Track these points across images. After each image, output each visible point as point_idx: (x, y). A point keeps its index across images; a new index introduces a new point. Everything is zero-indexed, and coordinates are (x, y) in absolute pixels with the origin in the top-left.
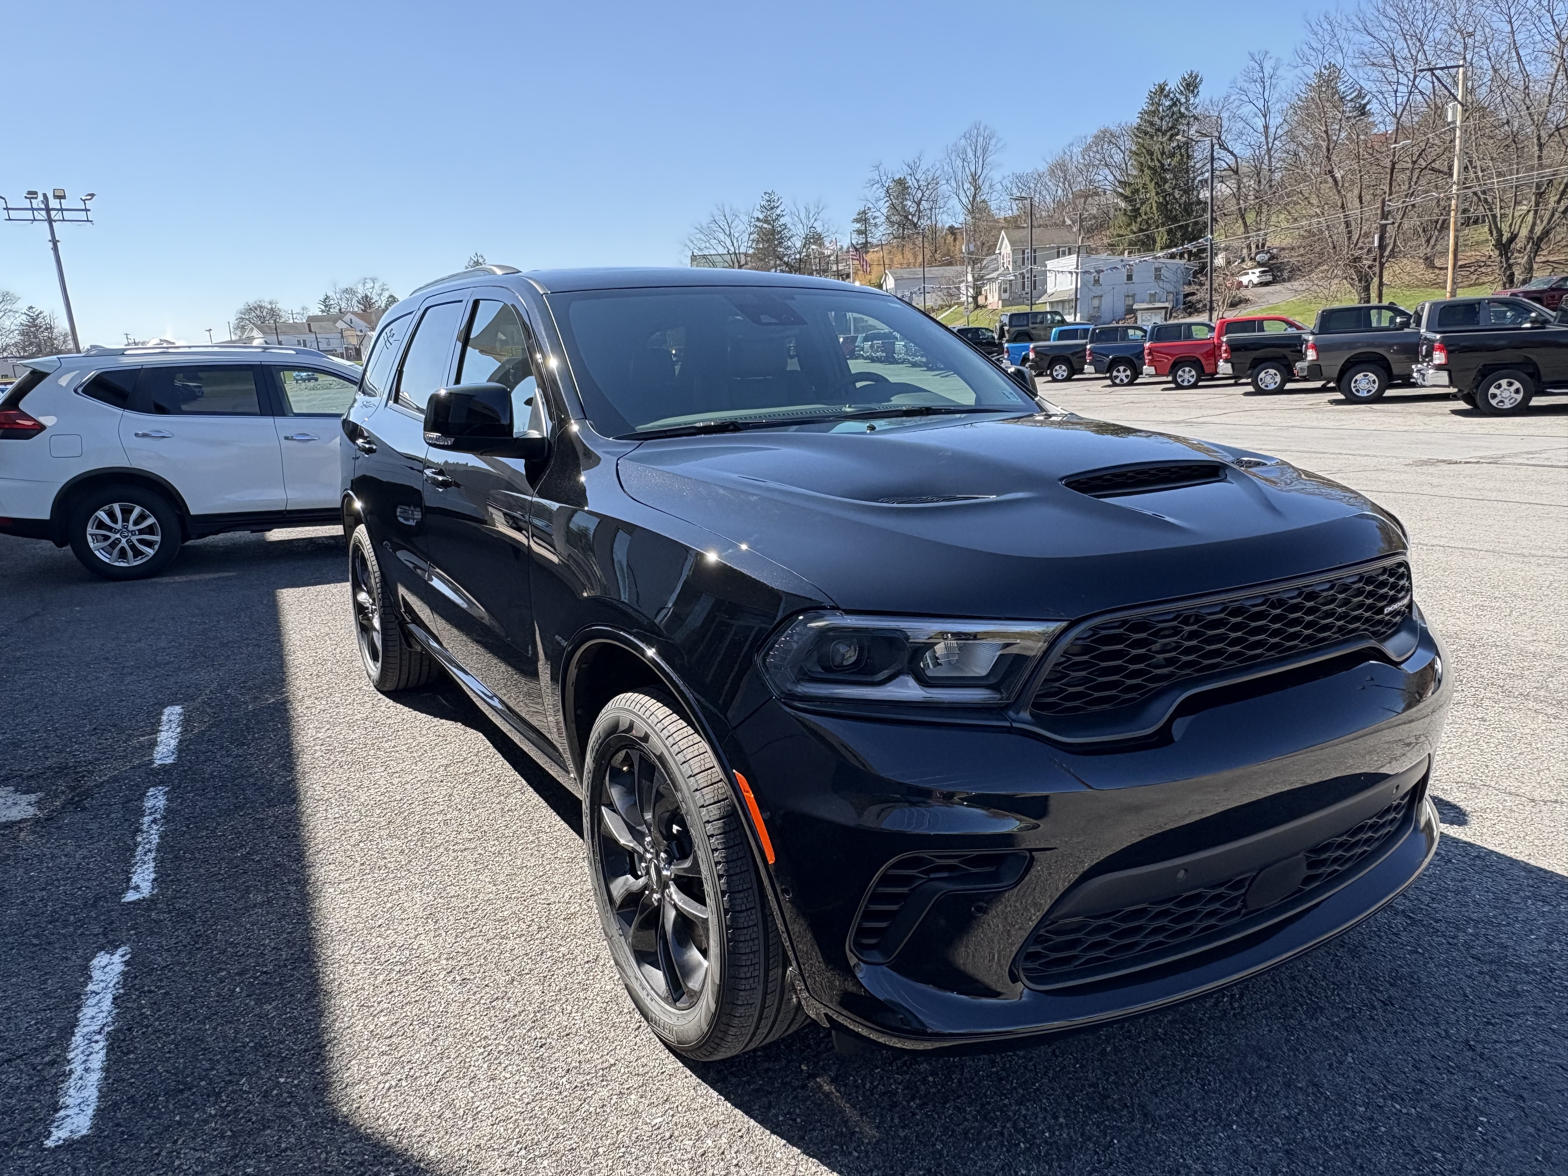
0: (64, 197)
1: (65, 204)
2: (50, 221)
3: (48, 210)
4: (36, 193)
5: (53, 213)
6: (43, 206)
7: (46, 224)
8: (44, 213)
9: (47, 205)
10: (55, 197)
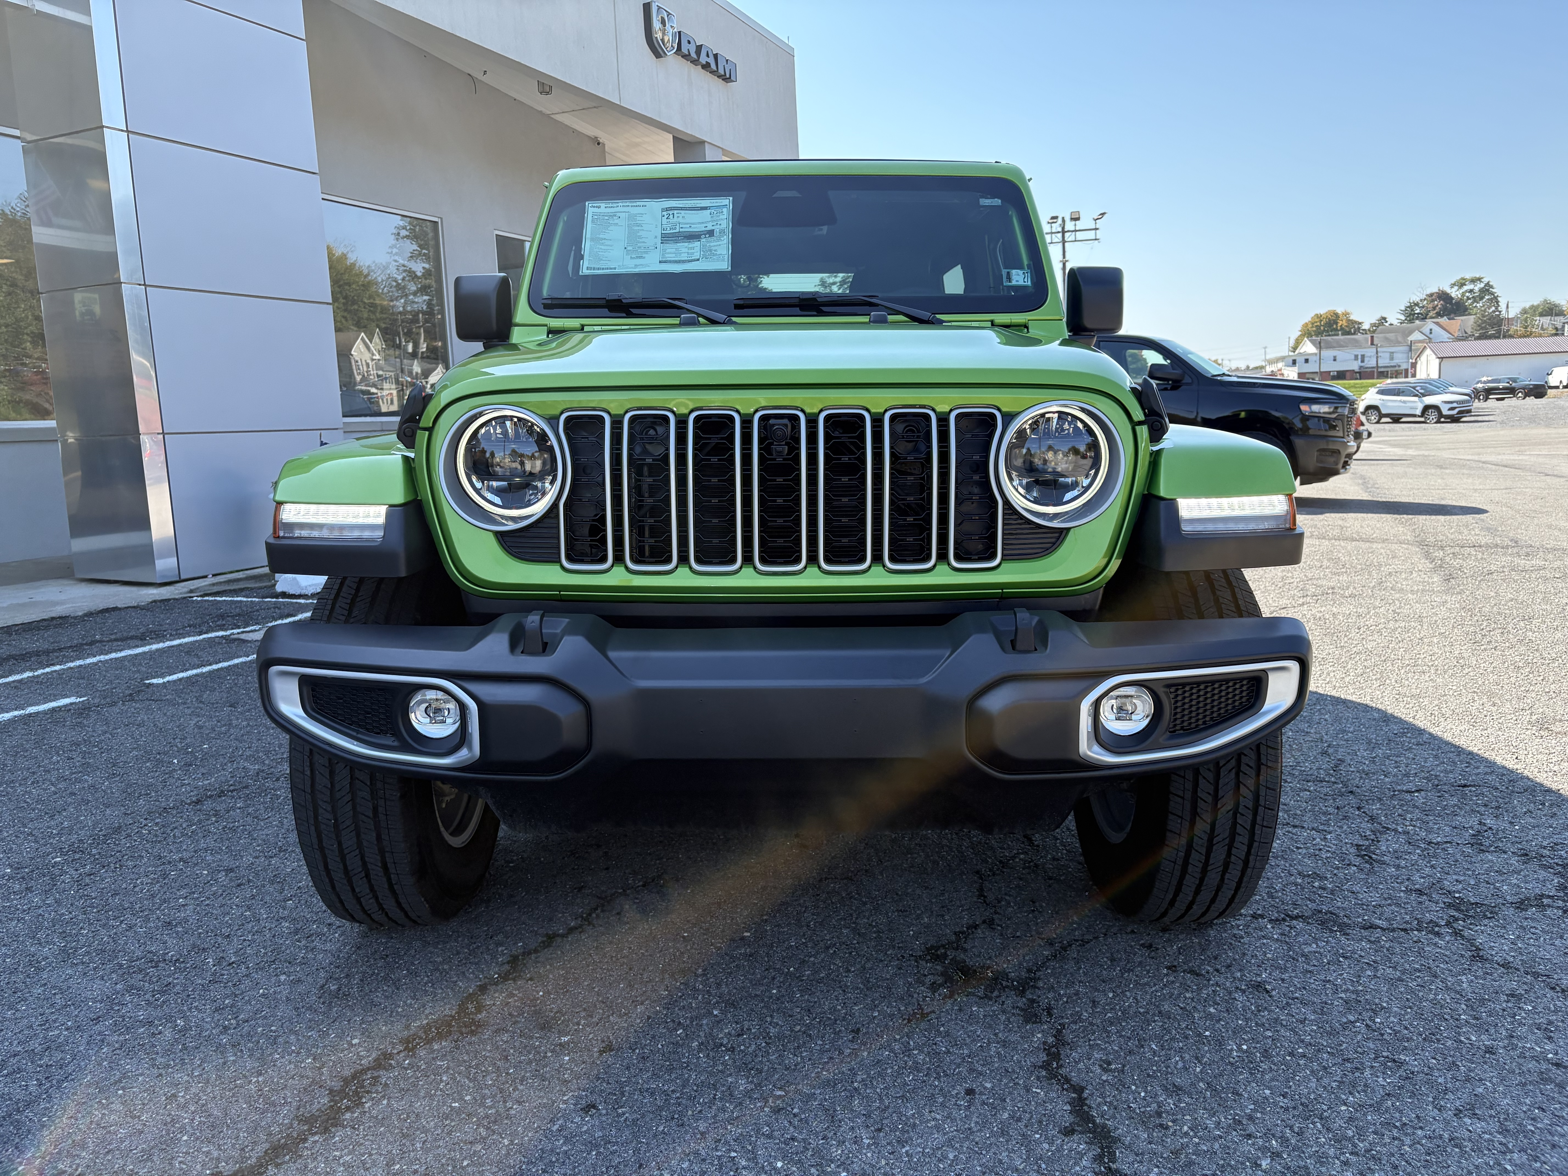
0: (1078, 219)
1: (1080, 225)
2: (1064, 242)
3: (1064, 232)
4: (1056, 218)
5: (1067, 235)
6: (1060, 229)
7: (1060, 245)
8: (1060, 235)
9: (1063, 228)
10: (1072, 219)
